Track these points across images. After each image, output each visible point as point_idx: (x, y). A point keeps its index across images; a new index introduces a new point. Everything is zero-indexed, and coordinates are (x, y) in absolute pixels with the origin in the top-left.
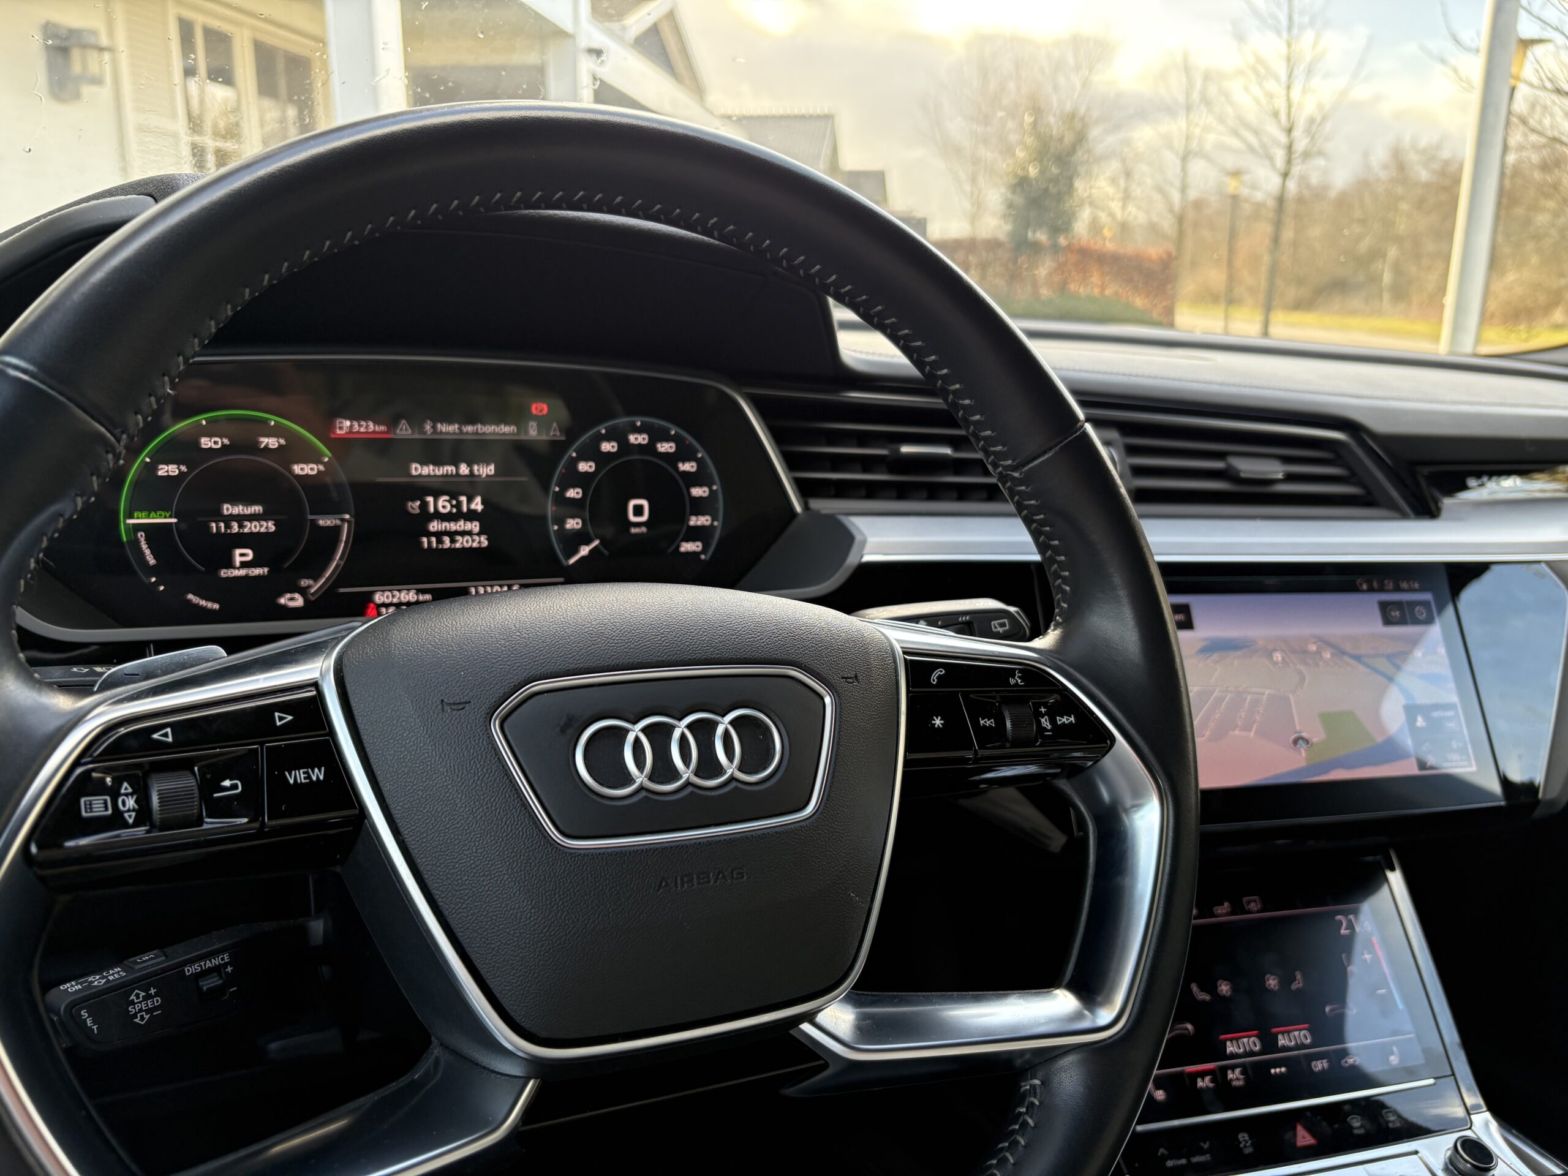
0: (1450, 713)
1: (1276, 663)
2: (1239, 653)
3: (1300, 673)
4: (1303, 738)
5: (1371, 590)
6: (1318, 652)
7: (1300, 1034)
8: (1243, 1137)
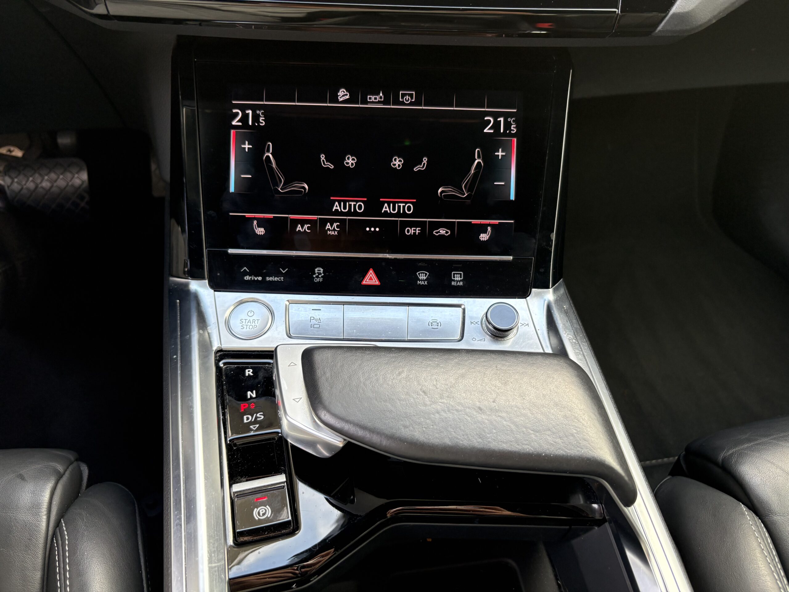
7: (405, 206)
8: (319, 270)
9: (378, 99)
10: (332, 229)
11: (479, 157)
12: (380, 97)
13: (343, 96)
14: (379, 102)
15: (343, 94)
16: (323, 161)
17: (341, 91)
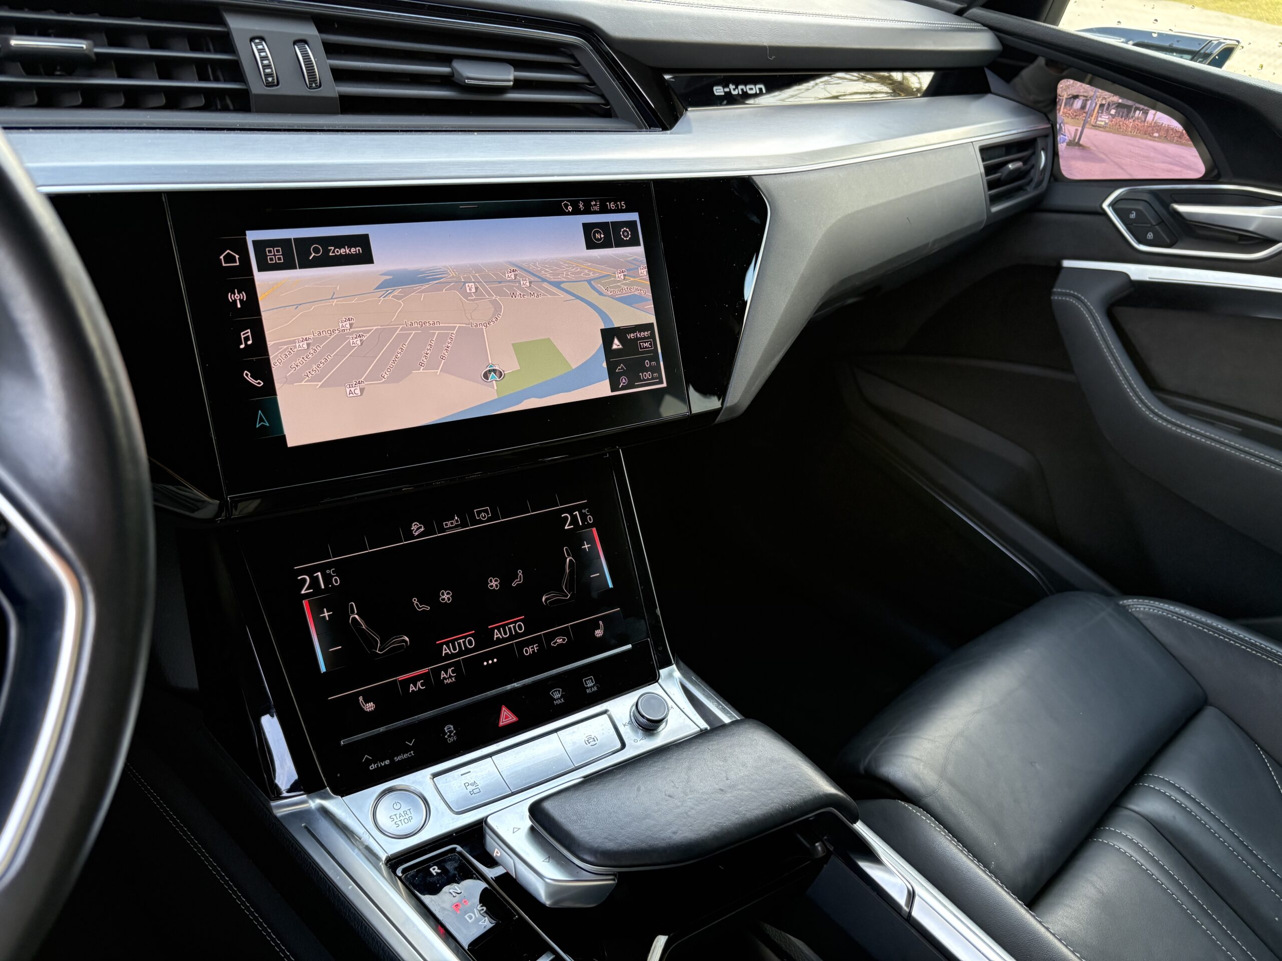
0: (646, 334)
1: (467, 295)
2: (425, 286)
3: (496, 304)
4: (494, 371)
5: (576, 212)
6: (516, 280)
7: (515, 626)
8: (449, 728)
9: (455, 523)
10: (448, 677)
11: (569, 555)
12: (456, 520)
13: (418, 529)
14: (457, 526)
15: (417, 528)
16: (416, 604)
17: (413, 524)
